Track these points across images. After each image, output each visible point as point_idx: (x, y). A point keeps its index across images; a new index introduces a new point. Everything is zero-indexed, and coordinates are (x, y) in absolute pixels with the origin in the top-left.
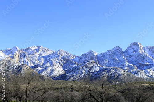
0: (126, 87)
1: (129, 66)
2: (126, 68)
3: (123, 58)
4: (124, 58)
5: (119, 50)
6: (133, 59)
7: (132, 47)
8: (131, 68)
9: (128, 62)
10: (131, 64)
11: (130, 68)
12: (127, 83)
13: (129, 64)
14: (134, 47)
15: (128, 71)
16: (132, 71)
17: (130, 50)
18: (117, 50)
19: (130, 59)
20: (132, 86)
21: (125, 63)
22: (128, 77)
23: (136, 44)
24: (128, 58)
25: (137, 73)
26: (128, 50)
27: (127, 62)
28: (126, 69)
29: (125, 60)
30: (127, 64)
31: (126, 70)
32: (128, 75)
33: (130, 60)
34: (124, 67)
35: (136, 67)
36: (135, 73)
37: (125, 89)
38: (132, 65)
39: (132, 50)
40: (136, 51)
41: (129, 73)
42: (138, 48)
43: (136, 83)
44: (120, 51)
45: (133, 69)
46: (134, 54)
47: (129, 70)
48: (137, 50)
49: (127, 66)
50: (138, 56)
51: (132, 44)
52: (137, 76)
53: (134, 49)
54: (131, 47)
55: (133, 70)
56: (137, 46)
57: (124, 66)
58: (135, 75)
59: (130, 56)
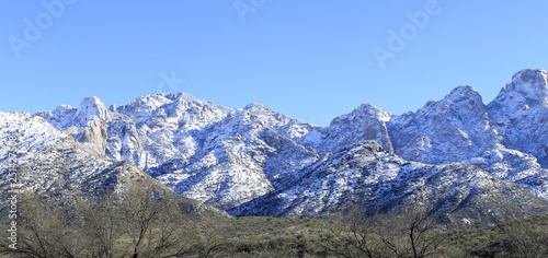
0: (500, 237)
1: (509, 158)
2: (498, 165)
3: (487, 127)
4: (490, 130)
5: (472, 98)
6: (523, 131)
7: (517, 86)
8: (517, 164)
9: (506, 143)
10: (515, 152)
11: (513, 166)
12: (503, 220)
13: (510, 151)
14: (527, 87)
15: (507, 178)
16: (522, 177)
17: (511, 98)
18: (463, 98)
19: (513, 131)
20: (520, 233)
21: (492, 147)
22: (505, 200)
23: (531, 76)
24: (504, 129)
25: (541, 183)
26: (503, 100)
27: (502, 143)
28: (499, 170)
29: (492, 137)
30: (500, 150)
31: (498, 174)
32: (506, 191)
33: (512, 137)
34: (490, 164)
35: (534, 161)
36: (531, 184)
37: (497, 244)
38: (520, 154)
39: (522, 99)
40: (531, 102)
41: (508, 184)
42: (540, 92)
43: (535, 220)
44: (472, 102)
45: (526, 168)
46: (525, 113)
47: (510, 173)
48: (536, 98)
49: (501, 156)
50: (542, 121)
51: (519, 75)
52: (540, 195)
53: (524, 94)
54: (514, 89)
55: (526, 172)
56: (537, 84)
57: (489, 157)
58: (533, 191)
59: (512, 120)
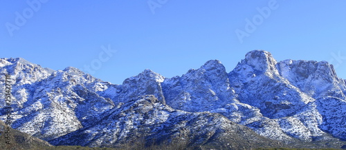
1: (242, 109)
2: (235, 114)
3: (228, 88)
4: (230, 90)
5: (219, 69)
6: (252, 92)
7: (249, 62)
8: (247, 113)
9: (240, 100)
10: (246, 105)
11: (244, 115)
13: (243, 105)
14: (255, 62)
15: (240, 122)
16: (250, 122)
17: (245, 69)
18: (213, 68)
19: (245, 91)
21: (231, 101)
22: (239, 137)
23: (258, 55)
24: (239, 89)
25: (262, 127)
26: (239, 70)
27: (238, 99)
28: (235, 117)
29: (231, 95)
30: (236, 104)
31: (235, 120)
32: (239, 131)
33: (244, 95)
34: (230, 113)
35: (258, 112)
36: (256, 127)
38: (249, 107)
39: (250, 69)
40: (258, 73)
41: (241, 126)
42: (263, 66)
44: (219, 71)
45: (253, 116)
46: (253, 79)
47: (243, 119)
48: (261, 70)
49: (237, 108)
50: (264, 85)
51: (250, 54)
52: (262, 134)
53: (253, 67)
54: (246, 63)
55: (253, 119)
56: (261, 60)
57: (229, 108)
58: (257, 131)
59: (245, 84)
